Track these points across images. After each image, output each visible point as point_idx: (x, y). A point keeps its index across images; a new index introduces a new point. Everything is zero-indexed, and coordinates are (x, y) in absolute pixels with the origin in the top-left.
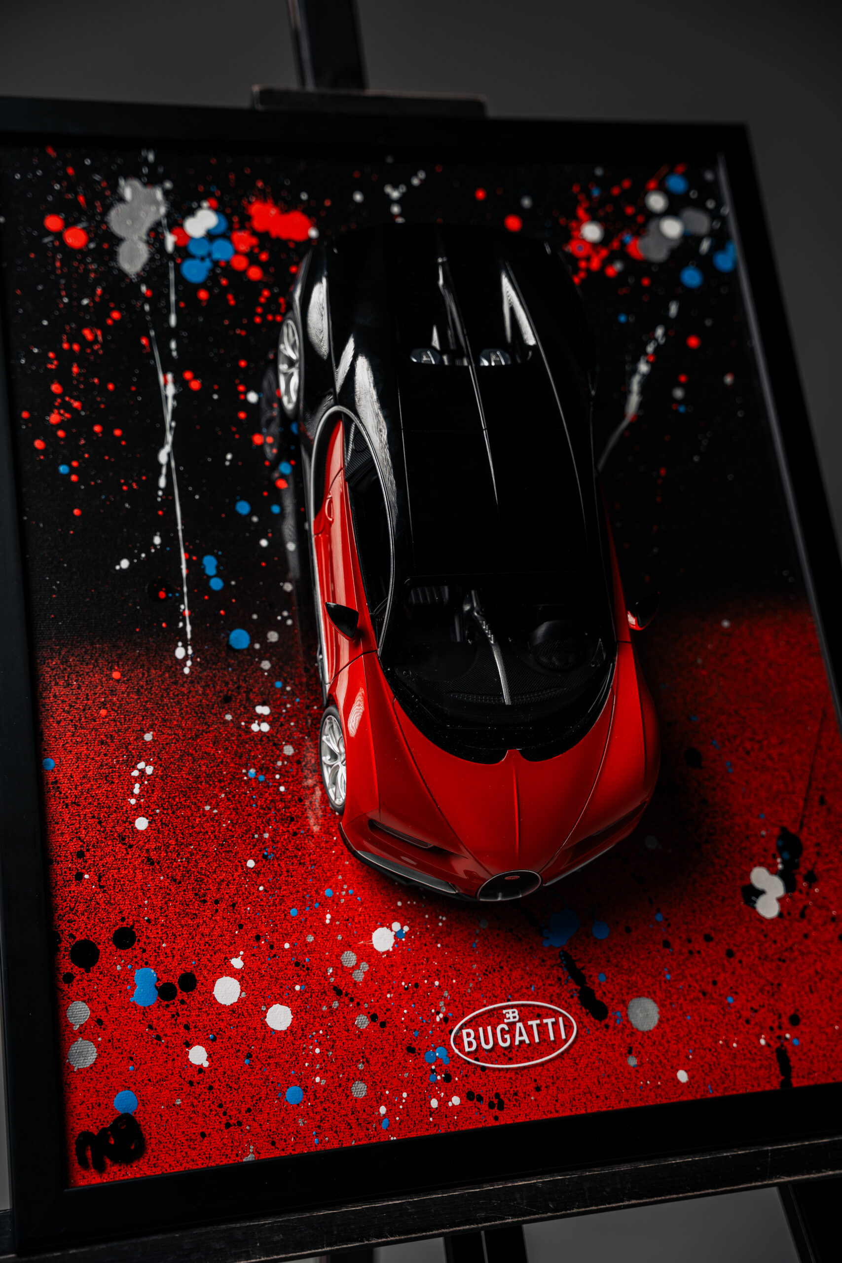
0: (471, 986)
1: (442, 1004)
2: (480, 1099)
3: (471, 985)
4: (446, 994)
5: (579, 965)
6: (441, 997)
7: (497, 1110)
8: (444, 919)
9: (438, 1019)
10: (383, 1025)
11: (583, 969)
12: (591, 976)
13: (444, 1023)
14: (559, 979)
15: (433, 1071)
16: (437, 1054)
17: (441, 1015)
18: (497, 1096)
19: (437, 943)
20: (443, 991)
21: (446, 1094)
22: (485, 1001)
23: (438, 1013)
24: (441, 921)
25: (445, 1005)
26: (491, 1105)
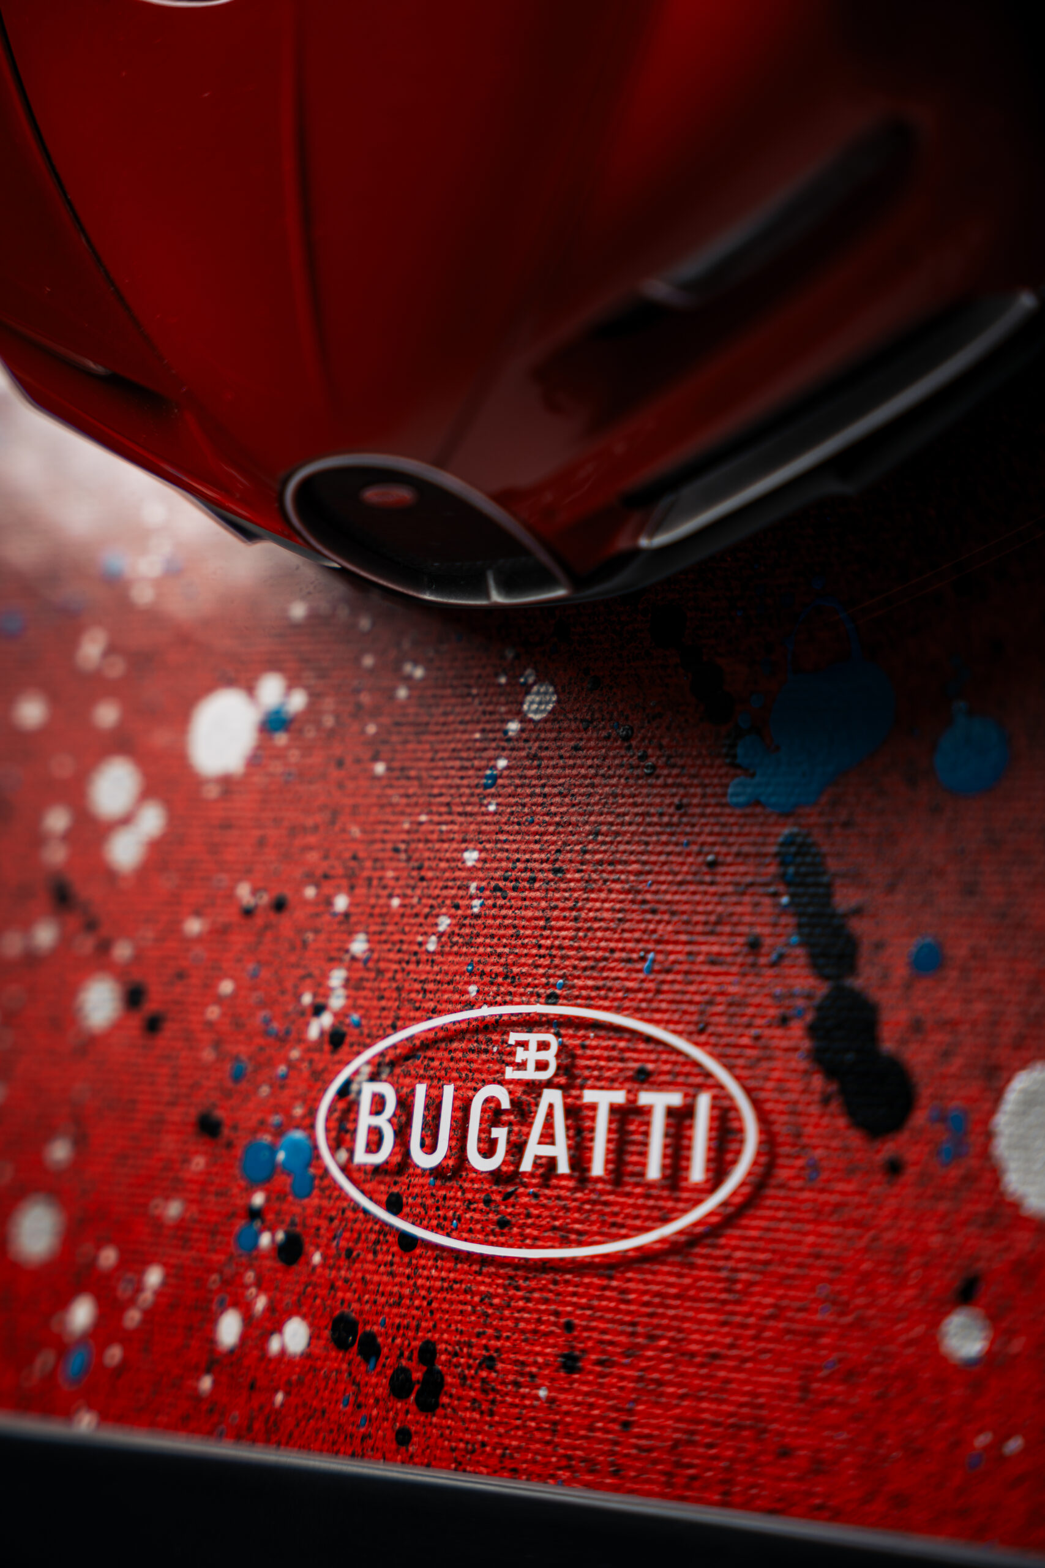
0: (441, 929)
1: (337, 978)
2: (370, 1348)
3: (444, 923)
4: (359, 946)
5: (845, 899)
6: (337, 956)
7: (414, 1408)
8: (419, 673)
9: (314, 1031)
10: (153, 1025)
11: (858, 912)
12: (879, 946)
13: (327, 1047)
14: (754, 946)
15: (254, 1214)
16: (281, 1156)
17: (326, 1020)
18: (428, 1353)
19: (375, 758)
20: (351, 934)
21: (270, 1308)
22: (473, 989)
23: (318, 1009)
24: (408, 679)
25: (347, 984)
26: (400, 1386)
